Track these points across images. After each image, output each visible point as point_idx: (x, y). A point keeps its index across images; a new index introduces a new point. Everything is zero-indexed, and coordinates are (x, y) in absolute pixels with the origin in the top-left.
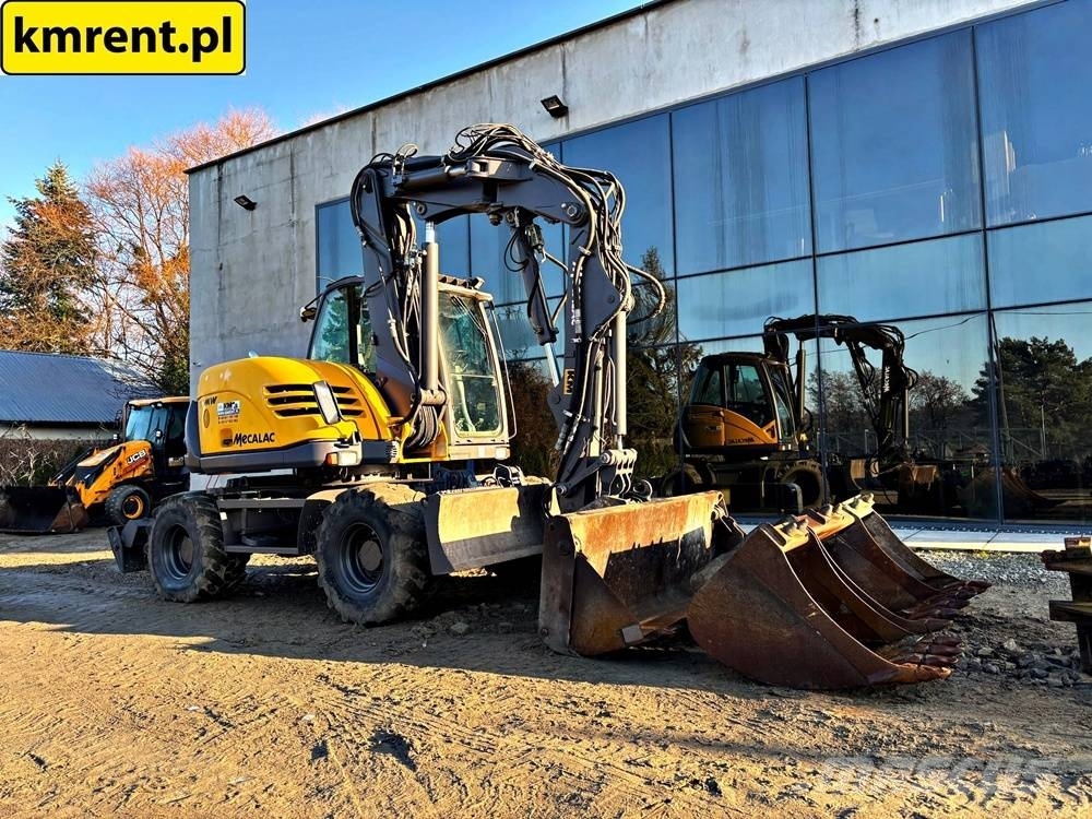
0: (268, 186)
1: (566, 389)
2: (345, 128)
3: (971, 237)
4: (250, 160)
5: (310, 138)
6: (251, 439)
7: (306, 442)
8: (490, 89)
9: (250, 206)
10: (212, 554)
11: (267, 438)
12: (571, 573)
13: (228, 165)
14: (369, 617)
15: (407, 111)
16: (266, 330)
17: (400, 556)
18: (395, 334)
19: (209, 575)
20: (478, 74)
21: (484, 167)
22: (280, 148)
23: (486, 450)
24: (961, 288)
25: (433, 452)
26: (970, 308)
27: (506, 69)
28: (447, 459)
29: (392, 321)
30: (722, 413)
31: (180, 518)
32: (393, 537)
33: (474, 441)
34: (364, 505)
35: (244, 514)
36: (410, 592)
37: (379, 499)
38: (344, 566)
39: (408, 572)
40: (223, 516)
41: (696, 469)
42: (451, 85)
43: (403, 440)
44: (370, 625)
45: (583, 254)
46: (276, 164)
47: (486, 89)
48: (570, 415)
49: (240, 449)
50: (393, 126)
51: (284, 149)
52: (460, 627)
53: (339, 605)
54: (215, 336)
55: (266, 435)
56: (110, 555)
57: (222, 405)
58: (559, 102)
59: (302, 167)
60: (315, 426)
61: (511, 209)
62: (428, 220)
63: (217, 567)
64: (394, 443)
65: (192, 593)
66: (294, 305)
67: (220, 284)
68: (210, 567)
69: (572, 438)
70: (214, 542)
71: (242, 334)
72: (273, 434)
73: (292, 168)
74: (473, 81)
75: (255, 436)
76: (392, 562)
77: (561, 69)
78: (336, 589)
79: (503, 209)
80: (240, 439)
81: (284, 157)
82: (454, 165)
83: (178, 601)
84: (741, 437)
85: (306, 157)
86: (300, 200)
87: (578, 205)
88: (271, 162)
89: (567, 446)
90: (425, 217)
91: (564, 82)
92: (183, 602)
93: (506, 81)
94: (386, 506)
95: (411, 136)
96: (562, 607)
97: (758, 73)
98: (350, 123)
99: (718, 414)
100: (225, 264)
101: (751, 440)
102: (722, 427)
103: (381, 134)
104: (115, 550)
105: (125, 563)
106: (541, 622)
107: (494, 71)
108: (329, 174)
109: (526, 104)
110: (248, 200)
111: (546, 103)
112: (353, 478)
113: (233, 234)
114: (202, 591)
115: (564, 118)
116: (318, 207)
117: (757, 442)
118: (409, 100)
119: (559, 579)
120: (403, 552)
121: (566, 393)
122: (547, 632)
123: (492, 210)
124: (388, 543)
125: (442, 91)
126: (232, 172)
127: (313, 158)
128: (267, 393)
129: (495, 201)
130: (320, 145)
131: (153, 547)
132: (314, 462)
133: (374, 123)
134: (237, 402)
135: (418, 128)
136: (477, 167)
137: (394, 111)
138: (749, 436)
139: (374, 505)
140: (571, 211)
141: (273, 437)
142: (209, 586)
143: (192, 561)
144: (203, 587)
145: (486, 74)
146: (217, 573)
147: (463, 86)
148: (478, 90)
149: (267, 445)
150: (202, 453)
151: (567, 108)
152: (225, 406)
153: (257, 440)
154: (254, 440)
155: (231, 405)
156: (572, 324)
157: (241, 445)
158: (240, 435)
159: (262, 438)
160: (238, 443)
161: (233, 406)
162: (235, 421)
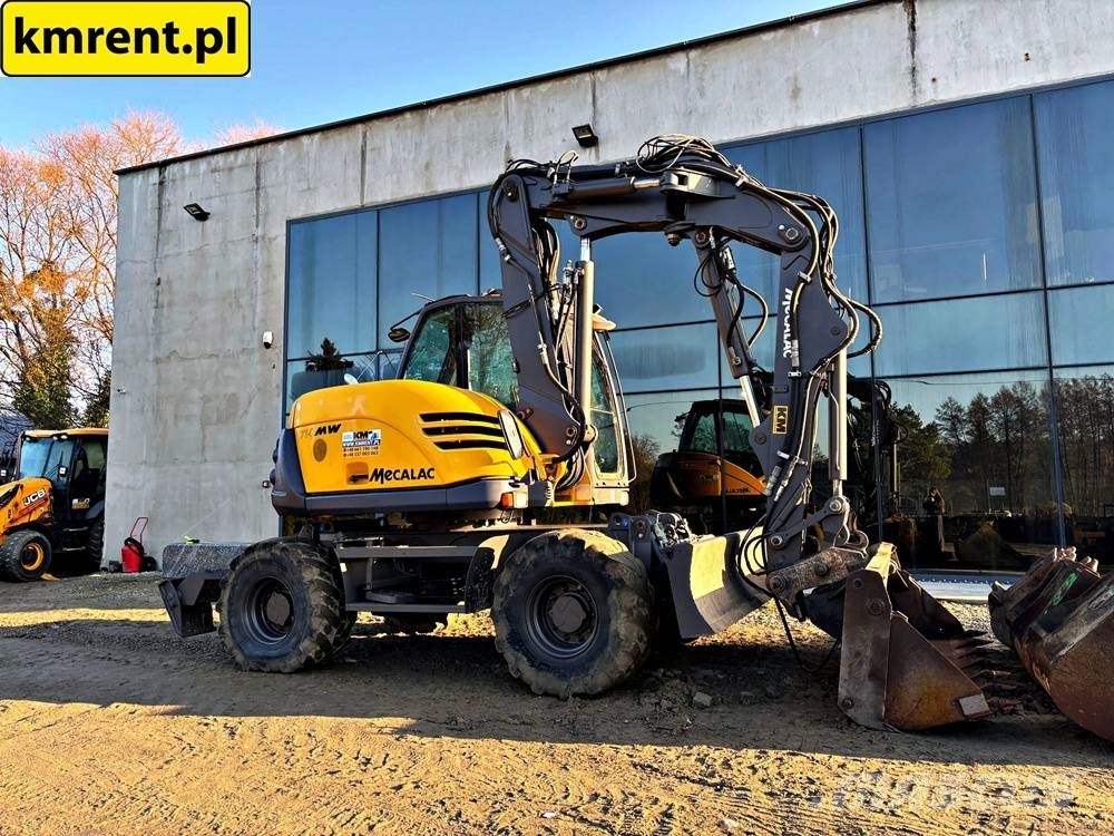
0: (227, 195)
1: (775, 427)
2: (326, 139)
3: (1031, 295)
4: (203, 165)
5: (282, 147)
6: (399, 475)
7: (477, 479)
8: (507, 112)
9: (202, 216)
10: (325, 614)
11: (423, 474)
12: (886, 635)
13: (172, 169)
14: (578, 688)
15: (405, 127)
16: (217, 356)
17: (623, 615)
18: (546, 361)
19: (322, 641)
20: (493, 95)
21: (683, 180)
22: (242, 155)
24: (1022, 345)
25: (573, 495)
26: (1031, 365)
27: (526, 92)
28: (591, 503)
29: (543, 346)
30: (719, 462)
31: (274, 569)
32: (614, 592)
33: (607, 483)
34: (568, 553)
35: (370, 565)
36: (633, 658)
37: (590, 548)
38: (533, 630)
39: (635, 634)
40: (343, 567)
42: (460, 104)
43: (557, 480)
44: (581, 697)
45: (804, 281)
46: (236, 171)
47: (502, 113)
48: (787, 456)
49: (383, 486)
50: (388, 142)
51: (249, 155)
52: (702, 698)
53: (529, 673)
54: (147, 360)
55: (422, 471)
57: (352, 434)
58: (591, 132)
59: (269, 178)
60: (490, 462)
61: (705, 229)
62: (584, 237)
63: (328, 629)
64: (550, 484)
65: (294, 662)
66: (254, 329)
67: (157, 301)
68: (321, 630)
69: (786, 483)
70: (327, 599)
71: (183, 359)
72: (432, 469)
73: (258, 178)
74: (486, 101)
75: (405, 471)
76: (613, 622)
77: (590, 98)
78: (525, 654)
79: (693, 227)
80: (378, 474)
81: (247, 165)
82: (641, 176)
83: (271, 672)
84: (735, 487)
85: (277, 167)
86: (266, 214)
87: (800, 229)
88: (231, 169)
89: (779, 491)
90: (583, 233)
91: (594, 112)
92: (279, 672)
93: (525, 105)
94: (602, 555)
95: (410, 152)
96: (874, 675)
97: (811, 117)
98: (334, 136)
100: (164, 279)
101: (747, 490)
102: (719, 477)
103: (373, 149)
105: (184, 625)
106: (842, 692)
107: (512, 93)
108: (305, 187)
109: (549, 132)
110: (199, 209)
111: (577, 131)
113: (178, 246)
114: (309, 660)
116: (290, 223)
118: (408, 115)
119: (869, 643)
120: (630, 612)
121: (775, 432)
122: (851, 703)
123: (678, 228)
124: (605, 600)
125: (449, 110)
126: (177, 177)
127: (286, 169)
129: (682, 219)
130: (295, 155)
131: (230, 604)
133: (365, 137)
134: (378, 432)
135: (418, 146)
136: (675, 180)
137: (388, 129)
138: (743, 486)
139: (584, 555)
140: (792, 233)
141: (432, 474)
142: (317, 653)
143: (289, 623)
144: (312, 655)
145: (503, 96)
146: (328, 636)
147: (473, 106)
148: (493, 112)
149: (423, 482)
150: (308, 491)
151: (596, 138)
152: (356, 436)
153: (407, 477)
154: (403, 477)
155: (366, 434)
156: (785, 356)
157: (382, 482)
158: (382, 470)
159: (416, 475)
160: (377, 480)
161: (370, 436)
162: (373, 453)
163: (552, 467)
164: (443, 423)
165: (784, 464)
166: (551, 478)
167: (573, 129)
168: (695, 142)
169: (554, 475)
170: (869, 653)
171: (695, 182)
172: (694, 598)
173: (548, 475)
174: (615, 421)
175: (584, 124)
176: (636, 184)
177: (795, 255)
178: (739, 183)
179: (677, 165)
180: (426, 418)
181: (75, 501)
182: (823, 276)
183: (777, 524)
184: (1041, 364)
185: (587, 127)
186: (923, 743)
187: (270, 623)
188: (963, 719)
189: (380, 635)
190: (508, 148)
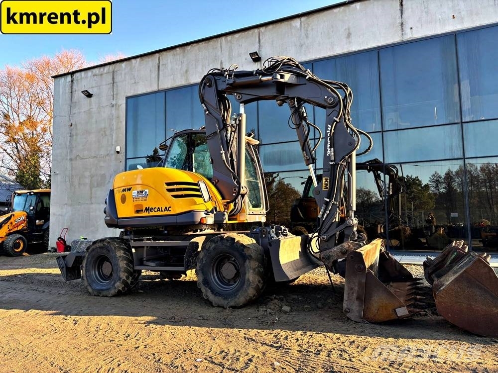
0: (100, 86)
1: (324, 187)
2: (143, 60)
3: (456, 125)
4: (89, 73)
5: (124, 65)
6: (156, 210)
7: (190, 212)
8: (221, 47)
9: (89, 95)
10: (126, 271)
11: (166, 209)
12: (364, 281)
13: (77, 75)
14: (232, 304)
15: (177, 54)
16: (97, 157)
17: (251, 271)
18: (224, 158)
20: (215, 39)
21: (282, 77)
22: (106, 68)
24: (451, 148)
26: (456, 157)
27: (229, 38)
28: (246, 221)
29: (223, 152)
31: (104, 251)
32: (247, 261)
33: (254, 213)
34: (228, 244)
35: (145, 248)
36: (256, 290)
37: (238, 241)
38: (214, 278)
39: (256, 280)
40: (133, 250)
42: (201, 43)
43: (229, 211)
45: (336, 121)
46: (104, 75)
47: (219, 47)
48: (328, 200)
49: (149, 215)
50: (169, 61)
51: (109, 69)
52: (286, 308)
53: (211, 297)
54: (67, 159)
55: (166, 208)
56: (57, 271)
57: (136, 192)
58: (257, 55)
59: (118, 78)
60: (195, 203)
61: (293, 98)
62: (241, 103)
63: (127, 277)
64: (225, 213)
65: (113, 292)
67: (71, 133)
68: (125, 278)
69: (328, 212)
70: (127, 264)
71: (83, 159)
72: (170, 207)
73: (113, 78)
74: (212, 42)
75: (159, 208)
76: (247, 275)
77: (258, 40)
78: (210, 289)
79: (288, 98)
80: (147, 209)
81: (108, 73)
83: (103, 296)
85: (121, 74)
86: (117, 94)
87: (334, 97)
88: (101, 75)
89: (325, 216)
90: (240, 101)
91: (259, 47)
92: (107, 296)
93: (229, 43)
94: (242, 245)
95: (179, 66)
96: (358, 298)
97: (355, 48)
98: (146, 59)
100: (73, 123)
103: (163, 65)
104: (61, 269)
106: (345, 306)
107: (223, 38)
108: (133, 82)
109: (239, 55)
110: (88, 92)
113: (79, 109)
114: (119, 291)
115: (259, 63)
116: (127, 98)
118: (178, 49)
119: (357, 284)
120: (254, 270)
121: (323, 189)
122: (349, 311)
123: (281, 98)
124: (244, 264)
125: (195, 46)
126: (79, 78)
127: (125, 74)
128: (166, 186)
130: (129, 68)
131: (86, 267)
132: (194, 222)
133: (159, 59)
134: (147, 191)
135: (182, 63)
136: (278, 77)
137: (169, 54)
139: (235, 244)
140: (330, 100)
141: (170, 209)
142: (123, 288)
143: (111, 275)
144: (120, 289)
145: (219, 39)
146: (128, 281)
147: (206, 44)
148: (215, 47)
149: (166, 213)
150: (119, 217)
151: (260, 58)
152: (138, 192)
153: (160, 210)
154: (158, 211)
155: (142, 192)
156: (328, 155)
157: (149, 213)
158: (149, 207)
159: (163, 210)
160: (147, 212)
161: (144, 192)
162: (145, 200)
163: (227, 206)
164: (175, 187)
165: (327, 204)
166: (226, 210)
167: (250, 54)
168: (288, 59)
169: (228, 209)
170: (356, 288)
171: (287, 77)
172: (281, 264)
173: (225, 209)
174: (259, 185)
175: (254, 51)
176: (262, 79)
177: (332, 110)
178: (307, 78)
179: (280, 70)
180: (168, 184)
181: (37, 221)
182: (345, 119)
183: (324, 230)
184: (460, 157)
185: (256, 53)
186: (379, 329)
187: (104, 275)
188: (397, 318)
189: (157, 280)
190: (221, 63)
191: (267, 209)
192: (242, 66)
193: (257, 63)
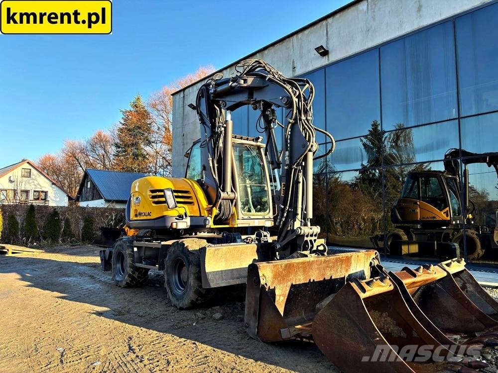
1: (282, 193)
4: (195, 88)
6: (143, 214)
7: (163, 217)
8: (293, 46)
9: (194, 108)
10: (131, 266)
11: (149, 214)
13: (187, 91)
18: (211, 165)
19: (130, 276)
20: (288, 39)
21: (245, 81)
23: (259, 222)
25: (230, 223)
27: (300, 35)
28: (236, 226)
29: (210, 159)
30: (418, 203)
32: (191, 266)
33: (252, 217)
34: (181, 249)
35: (143, 249)
37: (186, 247)
41: (404, 232)
43: (213, 217)
44: (181, 309)
45: (290, 123)
47: (291, 47)
48: (283, 207)
49: (140, 219)
52: (218, 315)
53: (171, 297)
57: (135, 198)
58: (324, 49)
61: (260, 102)
62: (227, 109)
63: (133, 273)
64: (208, 218)
68: (130, 272)
69: (284, 219)
70: (132, 261)
72: (151, 212)
74: (285, 43)
75: (145, 213)
76: (190, 279)
77: (325, 32)
78: (171, 289)
79: (257, 102)
80: (140, 214)
82: (233, 82)
83: (119, 286)
84: (428, 216)
89: (281, 223)
91: (327, 39)
92: (121, 287)
93: (300, 41)
94: (189, 250)
99: (416, 203)
100: (185, 133)
102: (418, 210)
104: (101, 259)
105: (105, 267)
106: (245, 319)
107: (295, 37)
109: (309, 52)
110: (193, 105)
111: (317, 49)
112: (194, 234)
113: (188, 121)
115: (327, 56)
117: (438, 219)
118: (258, 55)
119: (254, 298)
122: (248, 326)
123: (253, 102)
124: (189, 269)
128: (150, 193)
129: (253, 98)
131: (113, 261)
132: (166, 227)
134: (140, 197)
136: (242, 82)
138: (434, 215)
140: (285, 100)
141: (151, 214)
142: (130, 281)
145: (291, 39)
147: (281, 46)
148: (288, 47)
151: (328, 51)
153: (145, 215)
158: (140, 212)
160: (139, 216)
161: (138, 199)
162: (139, 206)
165: (283, 210)
167: (315, 49)
170: (253, 303)
171: (250, 81)
172: (207, 271)
173: (209, 214)
174: (266, 189)
175: (320, 45)
177: (290, 110)
178: (267, 79)
182: (301, 119)
185: (322, 47)
188: (281, 340)
190: (293, 62)
191: (274, 213)
192: (311, 63)
193: (324, 57)
